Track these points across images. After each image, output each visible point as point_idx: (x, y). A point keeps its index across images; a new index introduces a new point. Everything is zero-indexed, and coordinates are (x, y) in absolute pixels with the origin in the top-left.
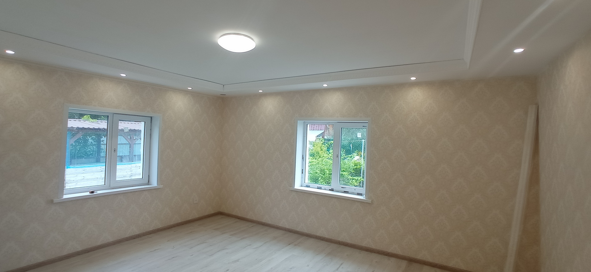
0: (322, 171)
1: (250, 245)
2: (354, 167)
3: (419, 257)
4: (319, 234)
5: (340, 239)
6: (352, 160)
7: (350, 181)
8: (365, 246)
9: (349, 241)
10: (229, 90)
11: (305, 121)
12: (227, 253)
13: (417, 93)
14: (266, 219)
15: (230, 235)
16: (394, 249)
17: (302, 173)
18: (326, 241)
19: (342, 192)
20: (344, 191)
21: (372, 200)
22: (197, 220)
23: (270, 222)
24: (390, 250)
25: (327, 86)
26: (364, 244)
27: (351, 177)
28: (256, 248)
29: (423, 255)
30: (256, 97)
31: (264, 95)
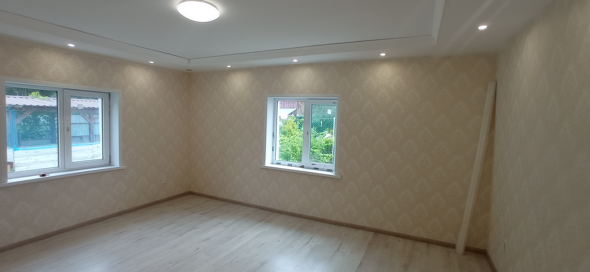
0: (294, 148)
1: (221, 223)
2: (325, 144)
3: (385, 228)
4: (289, 210)
5: (310, 214)
6: (323, 138)
7: (321, 158)
8: (334, 220)
9: (319, 216)
10: (195, 65)
11: (275, 98)
12: (197, 232)
13: (386, 69)
14: (238, 198)
15: (200, 214)
16: (362, 222)
17: (273, 151)
18: (297, 217)
19: (312, 169)
20: (314, 168)
21: (341, 176)
22: (165, 201)
23: (241, 200)
24: (358, 223)
25: (297, 61)
26: (333, 218)
27: (322, 154)
28: (227, 226)
29: (389, 227)
30: (224, 73)
31: (233, 71)
